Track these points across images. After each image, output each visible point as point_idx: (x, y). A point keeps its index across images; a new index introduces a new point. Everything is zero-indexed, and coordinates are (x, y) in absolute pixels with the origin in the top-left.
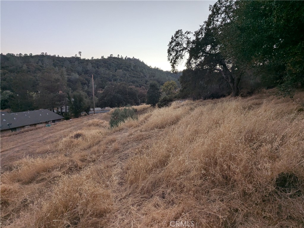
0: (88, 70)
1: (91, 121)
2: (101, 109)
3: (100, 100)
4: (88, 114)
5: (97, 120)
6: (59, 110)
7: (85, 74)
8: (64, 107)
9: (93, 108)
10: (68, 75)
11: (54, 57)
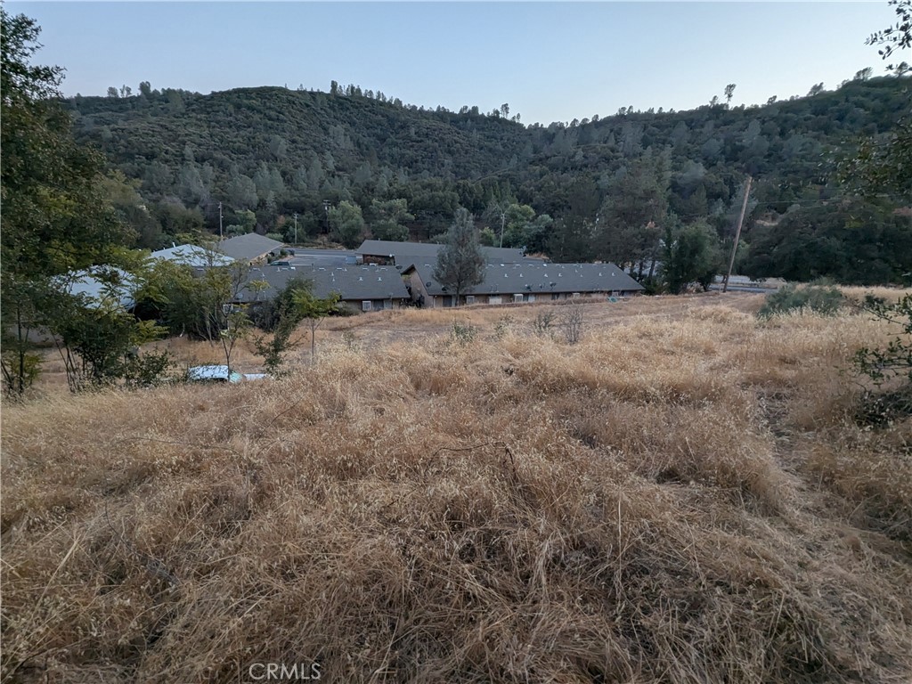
0: (742, 148)
1: (709, 308)
2: (750, 282)
3: (753, 253)
4: (706, 290)
5: (729, 310)
6: (636, 270)
7: (727, 160)
8: (649, 263)
9: (725, 274)
10: (675, 168)
11: (649, 114)
